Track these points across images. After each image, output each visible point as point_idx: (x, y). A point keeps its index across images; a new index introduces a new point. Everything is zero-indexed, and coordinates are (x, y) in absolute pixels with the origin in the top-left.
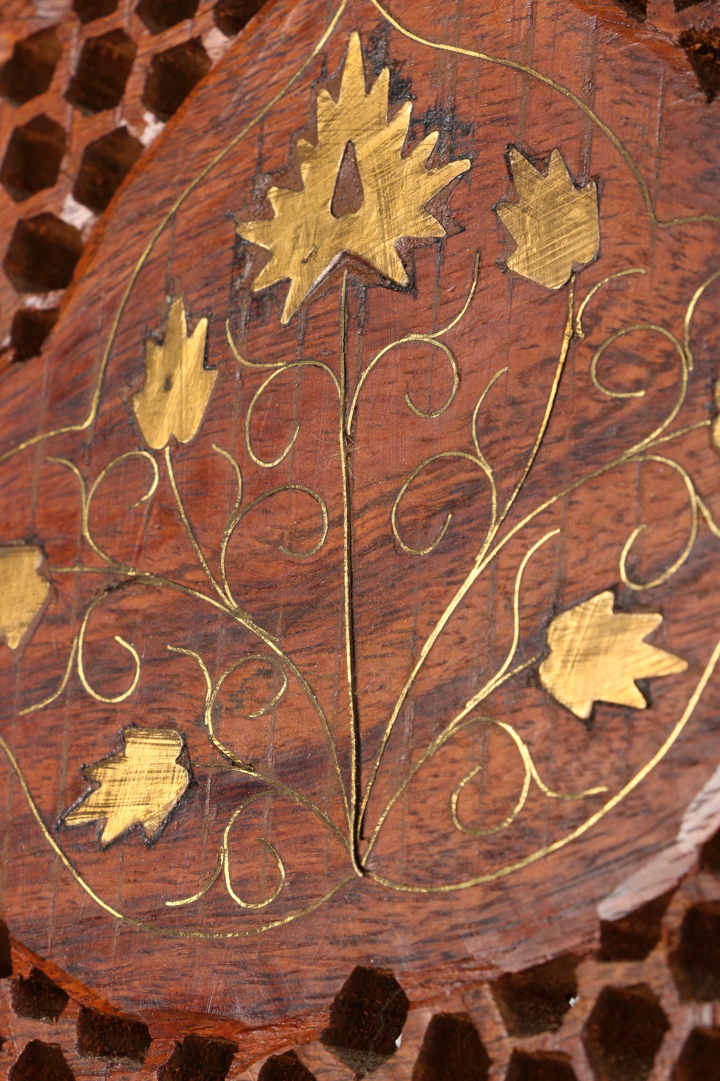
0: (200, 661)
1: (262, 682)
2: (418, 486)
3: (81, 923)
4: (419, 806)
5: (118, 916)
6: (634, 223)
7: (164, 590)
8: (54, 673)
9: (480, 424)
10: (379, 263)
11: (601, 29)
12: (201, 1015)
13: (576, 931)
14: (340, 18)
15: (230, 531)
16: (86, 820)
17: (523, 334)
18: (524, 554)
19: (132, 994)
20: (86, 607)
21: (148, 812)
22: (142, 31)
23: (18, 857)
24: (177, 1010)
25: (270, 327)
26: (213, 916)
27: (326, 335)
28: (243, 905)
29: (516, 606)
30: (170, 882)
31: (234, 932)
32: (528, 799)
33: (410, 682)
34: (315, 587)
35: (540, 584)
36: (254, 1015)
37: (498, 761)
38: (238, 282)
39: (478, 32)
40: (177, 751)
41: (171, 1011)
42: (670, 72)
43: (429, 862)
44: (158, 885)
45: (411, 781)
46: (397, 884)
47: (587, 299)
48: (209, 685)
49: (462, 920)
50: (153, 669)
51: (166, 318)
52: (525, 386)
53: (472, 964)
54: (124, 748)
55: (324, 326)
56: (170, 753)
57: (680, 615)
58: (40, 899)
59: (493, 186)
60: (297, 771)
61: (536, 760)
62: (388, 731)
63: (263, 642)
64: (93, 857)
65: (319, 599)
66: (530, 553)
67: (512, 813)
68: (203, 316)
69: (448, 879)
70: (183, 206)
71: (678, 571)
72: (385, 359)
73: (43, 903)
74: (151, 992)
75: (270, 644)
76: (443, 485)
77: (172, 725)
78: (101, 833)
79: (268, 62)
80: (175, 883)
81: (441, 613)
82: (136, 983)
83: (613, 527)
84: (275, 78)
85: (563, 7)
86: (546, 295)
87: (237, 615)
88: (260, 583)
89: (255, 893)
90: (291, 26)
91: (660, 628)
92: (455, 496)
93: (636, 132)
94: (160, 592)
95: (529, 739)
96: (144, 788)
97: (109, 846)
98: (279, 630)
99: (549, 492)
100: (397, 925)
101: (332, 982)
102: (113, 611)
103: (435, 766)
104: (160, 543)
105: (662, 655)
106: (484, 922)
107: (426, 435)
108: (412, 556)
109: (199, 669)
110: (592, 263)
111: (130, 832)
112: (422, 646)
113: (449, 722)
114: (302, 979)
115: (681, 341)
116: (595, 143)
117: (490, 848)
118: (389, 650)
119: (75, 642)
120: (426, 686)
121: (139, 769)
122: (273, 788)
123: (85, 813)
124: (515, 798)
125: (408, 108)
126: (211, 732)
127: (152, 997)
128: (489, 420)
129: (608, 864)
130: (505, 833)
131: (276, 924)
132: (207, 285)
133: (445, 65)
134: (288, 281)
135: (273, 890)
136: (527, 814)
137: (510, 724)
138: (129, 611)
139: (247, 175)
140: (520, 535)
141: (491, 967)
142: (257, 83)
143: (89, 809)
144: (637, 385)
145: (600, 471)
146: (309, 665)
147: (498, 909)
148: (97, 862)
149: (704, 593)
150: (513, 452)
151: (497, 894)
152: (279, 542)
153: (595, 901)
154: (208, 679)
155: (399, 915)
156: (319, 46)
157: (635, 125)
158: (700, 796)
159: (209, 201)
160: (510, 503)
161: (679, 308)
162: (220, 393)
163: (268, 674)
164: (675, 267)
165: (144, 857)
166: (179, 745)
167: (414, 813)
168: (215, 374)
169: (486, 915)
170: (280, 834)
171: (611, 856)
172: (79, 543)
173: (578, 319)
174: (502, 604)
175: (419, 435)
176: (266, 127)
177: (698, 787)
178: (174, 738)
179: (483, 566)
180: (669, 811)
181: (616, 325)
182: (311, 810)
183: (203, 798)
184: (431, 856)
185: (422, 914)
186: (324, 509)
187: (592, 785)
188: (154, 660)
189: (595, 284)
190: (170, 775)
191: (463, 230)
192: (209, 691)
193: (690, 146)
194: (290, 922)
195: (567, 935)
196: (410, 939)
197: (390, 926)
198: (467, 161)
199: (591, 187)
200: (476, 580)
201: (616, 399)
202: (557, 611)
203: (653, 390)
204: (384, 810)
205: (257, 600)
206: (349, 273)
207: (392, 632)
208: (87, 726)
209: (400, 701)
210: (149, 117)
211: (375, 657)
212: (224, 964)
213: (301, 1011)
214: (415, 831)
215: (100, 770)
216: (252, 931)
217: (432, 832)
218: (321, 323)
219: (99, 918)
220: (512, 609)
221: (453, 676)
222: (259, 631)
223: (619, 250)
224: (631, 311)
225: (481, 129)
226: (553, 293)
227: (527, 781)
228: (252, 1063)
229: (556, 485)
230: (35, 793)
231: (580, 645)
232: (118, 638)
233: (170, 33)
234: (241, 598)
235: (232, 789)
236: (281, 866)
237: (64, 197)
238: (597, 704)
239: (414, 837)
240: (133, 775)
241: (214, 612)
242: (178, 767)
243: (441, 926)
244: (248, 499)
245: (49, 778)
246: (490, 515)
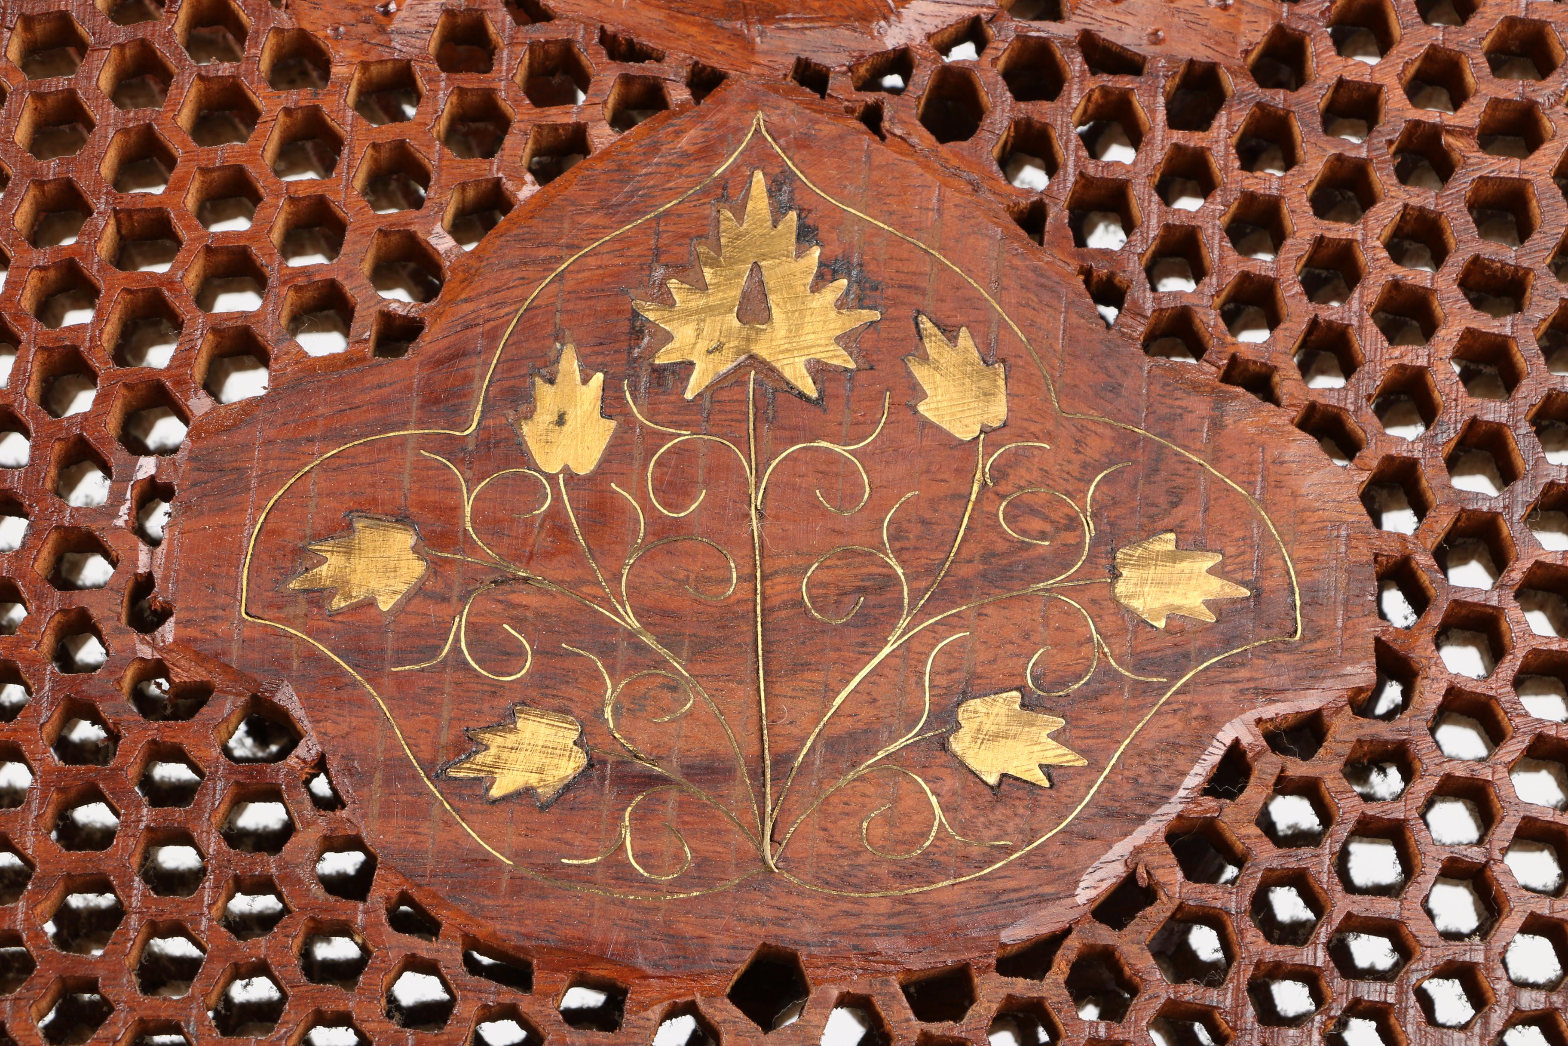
0: (599, 664)
1: (668, 695)
2: (829, 567)
3: (465, 861)
4: (830, 826)
5: (508, 862)
6: (1039, 406)
7: (558, 596)
8: (435, 642)
9: (891, 531)
10: (788, 374)
11: (1007, 241)
12: (600, 958)
13: (977, 947)
14: (741, 153)
15: (632, 561)
16: (472, 775)
17: (934, 468)
18: (936, 646)
19: (524, 930)
20: (470, 593)
21: (541, 780)
22: (523, 100)
23: (392, 794)
24: (574, 951)
25: (673, 398)
26: (613, 878)
27: (732, 420)
28: (646, 874)
29: (927, 684)
30: (567, 843)
31: (636, 896)
32: (936, 838)
33: (822, 724)
34: (723, 627)
35: (950, 672)
36: (656, 966)
37: (909, 802)
38: (637, 350)
39: (885, 208)
40: (575, 735)
41: (567, 951)
42: (1071, 296)
43: (839, 871)
44: (553, 843)
45: (822, 804)
46: (806, 883)
47: (996, 455)
48: (609, 685)
49: (870, 922)
50: (545, 661)
51: (557, 361)
52: (936, 511)
53: (878, 958)
54: (515, 722)
55: (731, 412)
56: (566, 733)
57: (1082, 723)
58: (419, 834)
59: (902, 340)
60: (704, 774)
61: (945, 809)
62: (800, 759)
63: (668, 661)
64: (478, 806)
65: (727, 638)
66: (940, 646)
67: (922, 846)
68: (598, 371)
69: (857, 887)
70: (571, 268)
71: (1078, 689)
72: (795, 455)
73: (421, 838)
74: (545, 931)
75: (675, 664)
76: (854, 572)
77: (568, 712)
78: (488, 789)
79: (663, 168)
80: (572, 845)
81: (854, 675)
82: (528, 922)
83: (1020, 642)
84: (671, 185)
85: (970, 213)
86: (954, 443)
87: (640, 633)
88: (665, 611)
89: (659, 867)
90: (687, 143)
91: (1064, 729)
92: (867, 584)
93: (1040, 334)
94: (554, 597)
95: (938, 791)
96: (537, 759)
97: (495, 802)
98: (685, 654)
99: (959, 601)
100: (805, 916)
101: (738, 952)
102: (501, 602)
103: (846, 795)
104: (553, 555)
105: (1064, 750)
106: (894, 927)
107: (837, 527)
108: (823, 623)
109: (597, 670)
110: (1000, 428)
111: (520, 794)
112: (834, 698)
113: (861, 764)
114: (709, 945)
115: (1084, 511)
116: (1002, 332)
117: (898, 869)
118: (800, 694)
119: (457, 619)
120: (839, 729)
121: (532, 742)
122: (678, 784)
123: (469, 769)
124: (925, 835)
125: (816, 252)
126: (611, 726)
127: (544, 935)
128: (899, 529)
129: (1011, 901)
130: (913, 860)
131: (682, 896)
132: (601, 344)
133: (852, 226)
134: (692, 364)
135: (678, 867)
136: (935, 850)
137: (920, 776)
138: (520, 605)
139: (643, 260)
140: (931, 629)
141: (896, 963)
142: (651, 183)
143: (474, 766)
144: (1043, 536)
145: (1008, 595)
146: (717, 690)
147: (904, 919)
148: (484, 812)
149: (1104, 710)
150: (924, 561)
151: (903, 907)
152: (686, 581)
153: (998, 928)
154: (608, 681)
155: (808, 908)
156: (719, 171)
157: (1040, 328)
158: (1096, 864)
159: (601, 271)
160: (922, 602)
161: (1081, 485)
162: (620, 441)
163: (674, 689)
164: (1078, 452)
165: (536, 817)
166: (577, 730)
167: (825, 830)
168: (613, 424)
169: (894, 921)
170: (685, 823)
171: (1014, 896)
172: (461, 534)
173: (987, 470)
174: (913, 680)
175: (830, 525)
176: (662, 224)
177: (1096, 857)
178: (571, 723)
179: (895, 646)
180: (1068, 870)
181: (1023, 483)
182: (718, 809)
183: (603, 778)
184: (841, 866)
185: (832, 911)
186: (732, 565)
187: (997, 839)
188: (547, 653)
189: (1002, 446)
190: (568, 753)
191: (872, 368)
192: (609, 691)
193: (1092, 359)
194: (696, 897)
195: (968, 949)
196: (819, 929)
197: (799, 915)
198: (878, 313)
199: (1000, 368)
200: (887, 656)
201: (1023, 542)
202: (965, 697)
203: (1058, 543)
204: (794, 823)
205: (660, 625)
206: (756, 373)
207: (803, 680)
208: (470, 694)
209: (812, 738)
210: (529, 177)
211: (785, 696)
212: (625, 920)
213: (707, 970)
214: (825, 844)
215: (487, 735)
216: (656, 898)
217: (843, 848)
218: (728, 409)
219: (485, 860)
220: (924, 686)
221: (865, 727)
222: (663, 651)
223: (1026, 424)
224: (1036, 475)
225: (890, 290)
226: (961, 443)
227: (936, 823)
228: (651, 1005)
229: (966, 597)
230: (411, 741)
231: (989, 726)
232: (506, 626)
233: (553, 110)
234: (644, 620)
235: (634, 777)
236: (686, 849)
237: (434, 224)
238: (1004, 776)
239: (824, 848)
240: (525, 746)
241: (614, 626)
242: (575, 748)
243: (851, 923)
244: (650, 538)
245: (428, 732)
246: (901, 606)
